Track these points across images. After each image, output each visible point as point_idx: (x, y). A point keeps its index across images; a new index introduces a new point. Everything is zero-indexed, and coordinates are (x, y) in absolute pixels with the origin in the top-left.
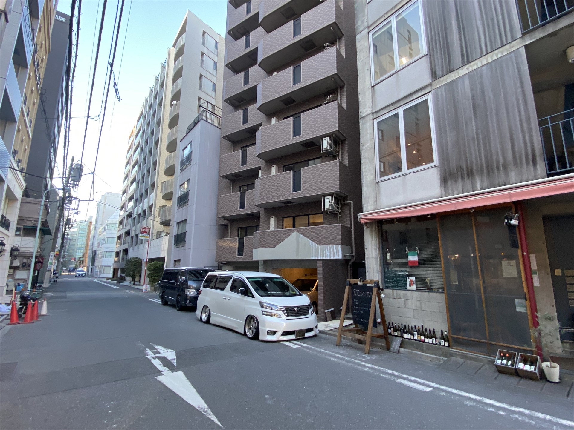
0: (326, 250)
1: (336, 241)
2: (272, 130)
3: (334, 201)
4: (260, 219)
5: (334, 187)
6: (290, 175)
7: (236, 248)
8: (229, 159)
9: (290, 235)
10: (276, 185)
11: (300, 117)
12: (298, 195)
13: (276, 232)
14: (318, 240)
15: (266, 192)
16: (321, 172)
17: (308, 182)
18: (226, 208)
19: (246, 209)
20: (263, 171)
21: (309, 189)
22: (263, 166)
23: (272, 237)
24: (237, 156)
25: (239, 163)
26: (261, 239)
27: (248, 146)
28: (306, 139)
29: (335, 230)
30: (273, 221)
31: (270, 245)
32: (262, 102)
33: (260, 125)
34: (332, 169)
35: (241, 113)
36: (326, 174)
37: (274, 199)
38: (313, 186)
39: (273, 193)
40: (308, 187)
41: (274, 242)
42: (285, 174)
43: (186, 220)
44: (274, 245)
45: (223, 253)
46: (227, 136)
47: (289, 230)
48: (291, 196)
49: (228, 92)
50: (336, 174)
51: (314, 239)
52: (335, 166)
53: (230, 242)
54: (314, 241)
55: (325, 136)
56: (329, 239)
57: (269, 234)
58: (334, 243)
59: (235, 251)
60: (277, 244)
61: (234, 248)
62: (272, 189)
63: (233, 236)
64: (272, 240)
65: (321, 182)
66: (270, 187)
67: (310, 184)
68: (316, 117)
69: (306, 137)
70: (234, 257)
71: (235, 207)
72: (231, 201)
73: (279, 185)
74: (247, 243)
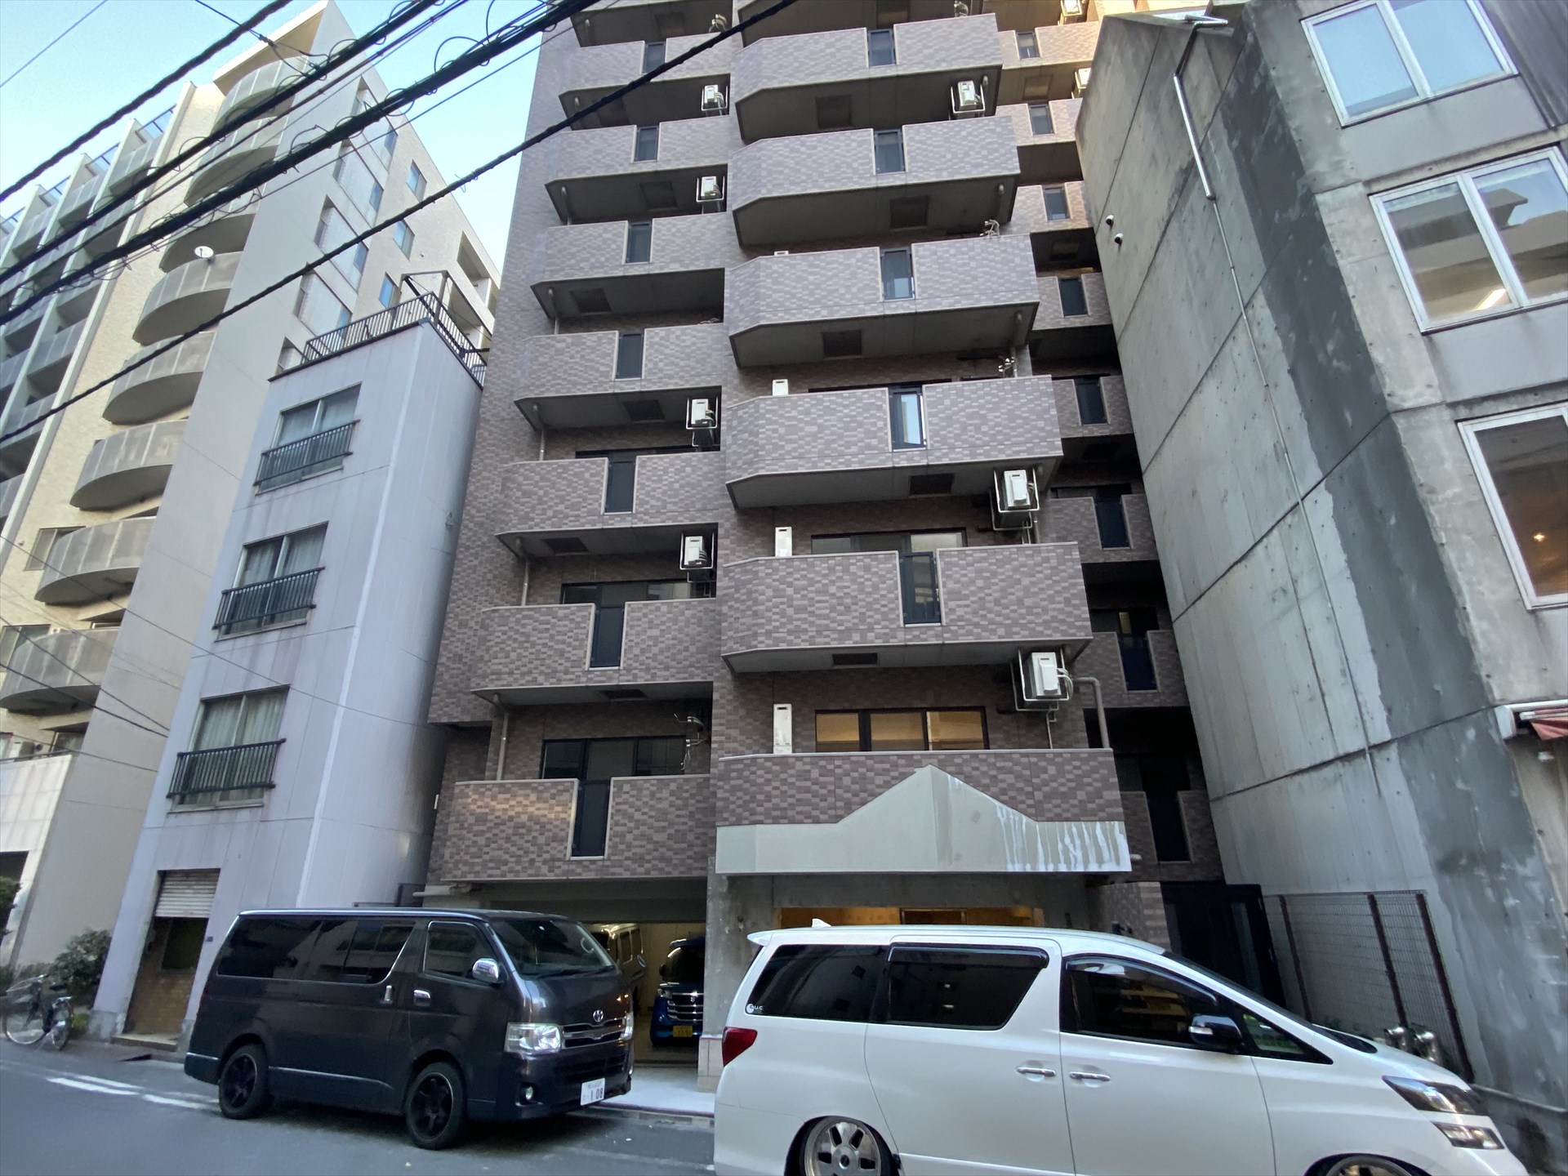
0: (1067, 840)
1: (1101, 808)
4: (715, 711)
5: (1071, 625)
6: (887, 566)
7: (565, 821)
8: (546, 480)
9: (903, 776)
10: (832, 590)
12: (928, 635)
13: (837, 763)
14: (1031, 802)
15: (790, 611)
16: (1016, 570)
17: (966, 597)
18: (520, 657)
19: (628, 669)
21: (975, 620)
22: (728, 525)
23: (822, 779)
24: (587, 475)
25: (593, 500)
27: (644, 451)
28: (946, 461)
29: (1094, 770)
30: (783, 720)
31: (816, 813)
34: (1056, 568)
35: (612, 340)
36: (1034, 579)
37: (827, 640)
39: (820, 617)
40: (967, 613)
41: (831, 800)
42: (867, 560)
44: (832, 812)
45: (488, 841)
46: (531, 401)
47: (899, 757)
48: (901, 635)
50: (1074, 585)
51: (1011, 798)
52: (1068, 560)
53: (533, 797)
54: (1012, 803)
55: (1014, 465)
56: (1075, 798)
57: (808, 767)
58: (1095, 815)
59: (562, 834)
60: (849, 809)
61: (555, 823)
62: (817, 605)
63: (519, 773)
64: (824, 791)
65: (1020, 602)
66: (805, 596)
67: (975, 606)
68: (981, 407)
69: (946, 455)
70: (553, 859)
71: (566, 655)
72: (551, 632)
73: (847, 594)
74: (625, 803)
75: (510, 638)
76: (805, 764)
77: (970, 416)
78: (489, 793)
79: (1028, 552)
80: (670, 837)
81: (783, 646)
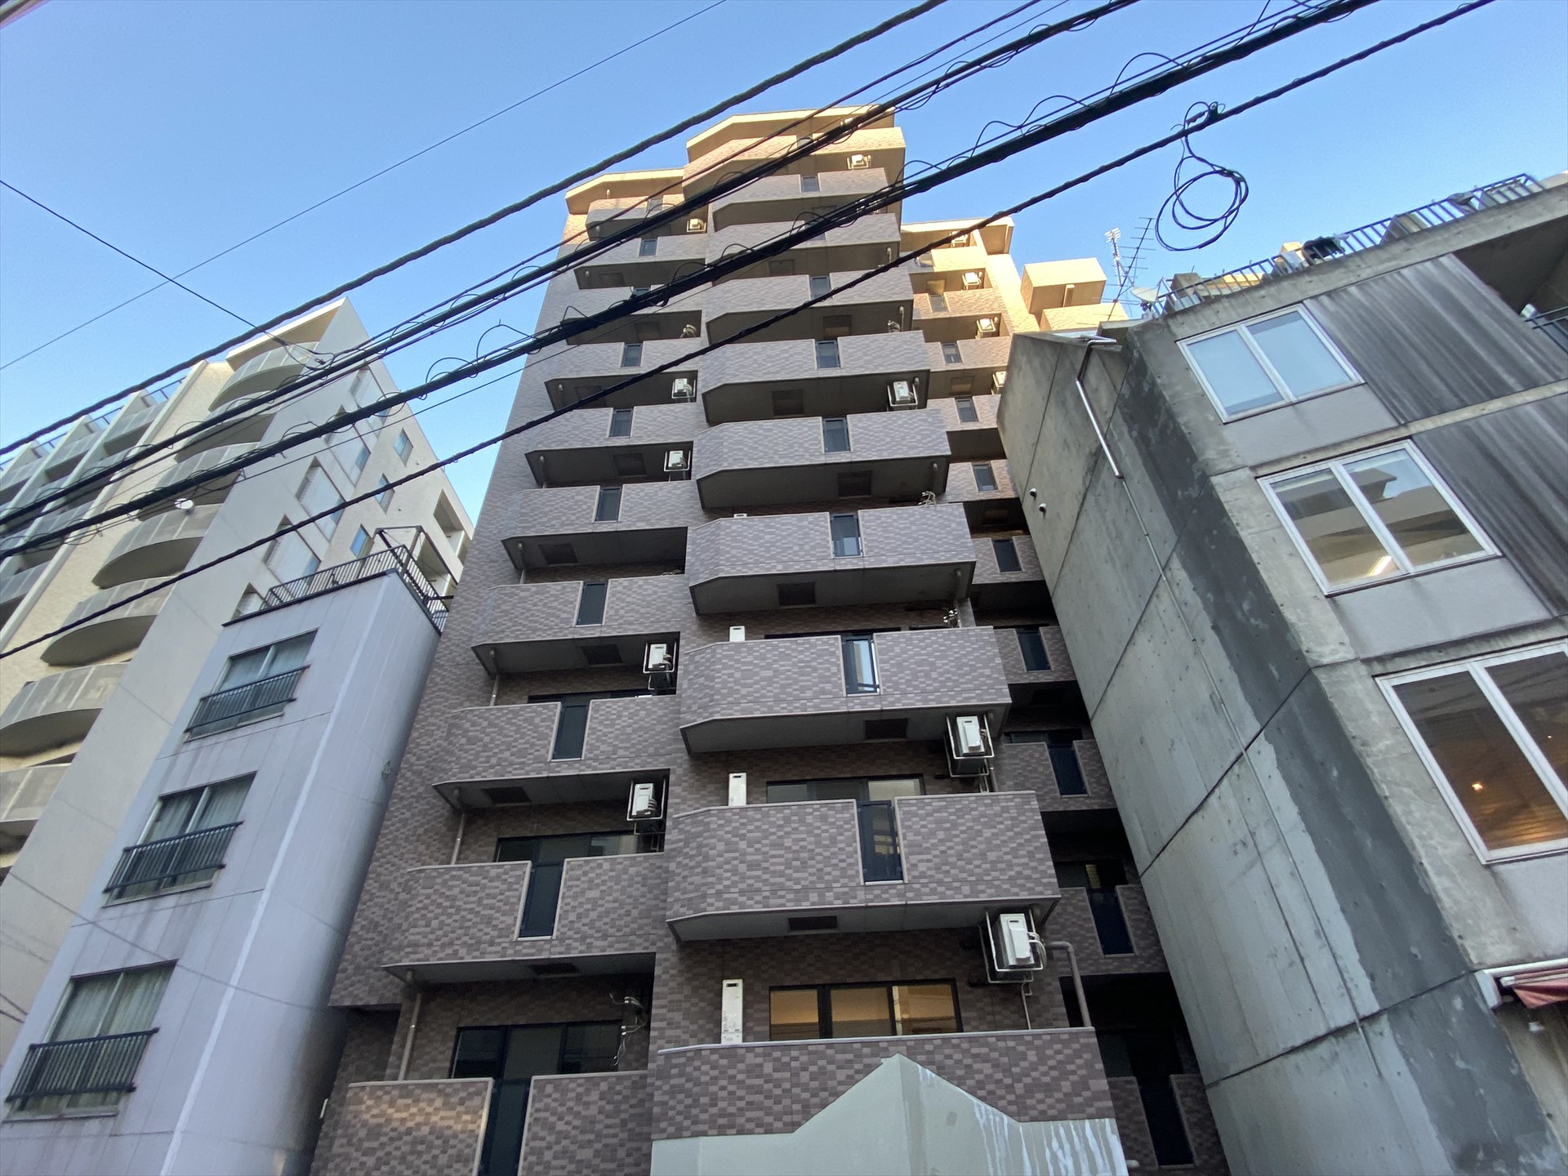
0: (1055, 1144)
1: (1089, 1102)
4: (657, 989)
5: (1038, 882)
6: (845, 816)
7: (473, 1134)
8: (494, 726)
9: (869, 1069)
10: (788, 842)
12: (890, 895)
13: (794, 1053)
14: (1011, 1097)
15: (743, 868)
16: (975, 820)
17: (927, 851)
18: (442, 925)
19: (561, 940)
21: (938, 876)
22: (680, 771)
23: (776, 1075)
24: (537, 721)
25: (541, 747)
26: (714, 1089)
28: (899, 706)
29: (1078, 1054)
30: (733, 998)
31: (768, 1119)
34: (1016, 818)
35: (576, 589)
36: (995, 831)
37: (782, 901)
38: (954, 866)
39: (774, 874)
40: (929, 869)
41: (786, 1102)
42: (824, 809)
43: (165, 968)
44: (787, 1119)
48: (861, 894)
50: (1036, 837)
51: (990, 1093)
52: (1028, 811)
53: (438, 1103)
54: (990, 1099)
55: (965, 711)
56: (1060, 1090)
57: (759, 1060)
58: (1084, 1112)
59: (467, 1151)
60: (807, 1113)
61: (461, 1136)
62: (772, 860)
63: (424, 1069)
64: (778, 1091)
65: (983, 856)
66: (760, 849)
67: (937, 860)
68: (930, 655)
69: (898, 700)
71: (494, 922)
72: (480, 895)
73: (804, 847)
74: (546, 1109)
75: (433, 902)
76: (756, 1056)
77: (919, 663)
78: (387, 1098)
79: (987, 801)
80: (597, 1154)
81: (735, 909)
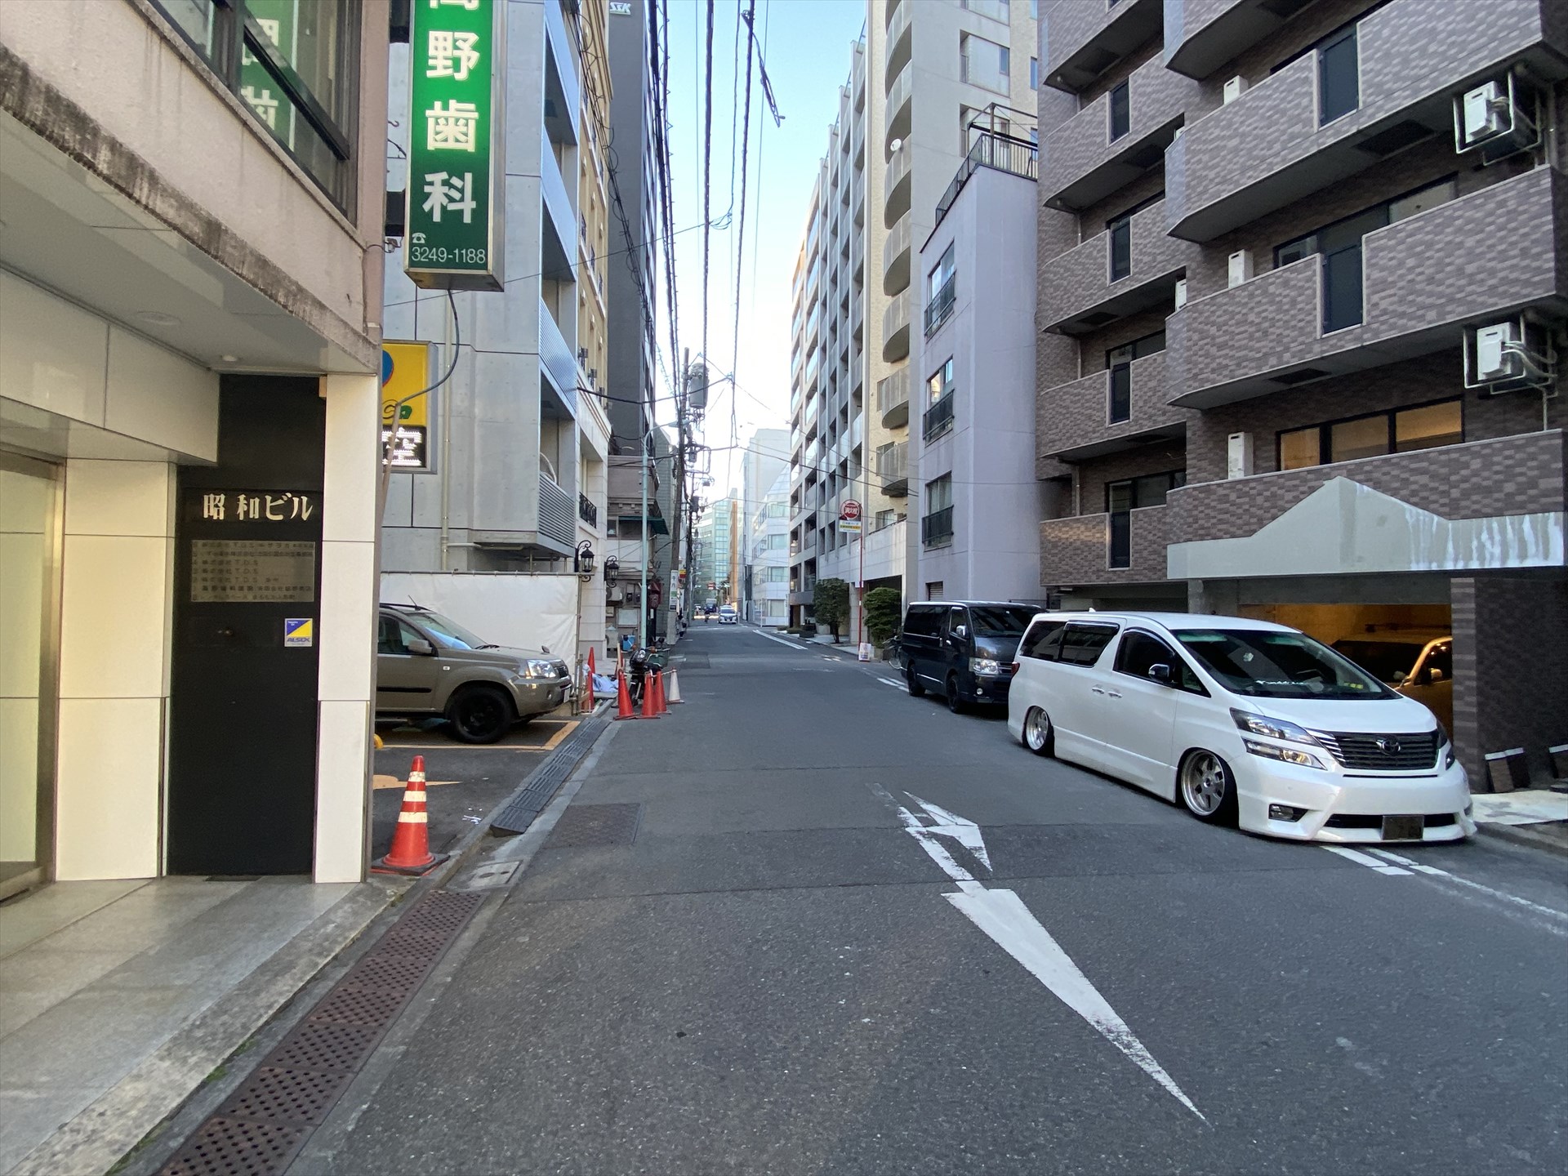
0: (1485, 537)
1: (1533, 500)
2: (1229, 125)
3: (1523, 341)
4: (1189, 447)
5: (1527, 283)
6: (1310, 273)
7: (1103, 544)
8: (1067, 270)
9: (1313, 490)
10: (1251, 317)
11: (1352, 38)
12: (1347, 340)
13: (1253, 485)
14: (1446, 501)
15: (1214, 350)
16: (1458, 231)
17: (1392, 285)
18: (1065, 425)
19: (1136, 421)
20: (1194, 283)
21: (1401, 309)
22: (1194, 265)
23: (1238, 501)
24: (1095, 253)
25: (1103, 275)
26: (1195, 513)
27: (1133, 211)
28: (1381, 116)
29: (1532, 457)
30: (1237, 449)
31: (1232, 529)
32: (1186, 33)
33: (1179, 122)
34: (1514, 211)
35: (1104, 104)
36: (1482, 236)
37: (1246, 370)
38: (1420, 293)
39: (1240, 348)
40: (1392, 304)
41: (1246, 517)
42: (1287, 274)
43: (948, 475)
44: (1246, 528)
45: (1061, 560)
46: (1059, 197)
47: (1309, 472)
48: (1315, 347)
49: (1055, 50)
51: (1423, 498)
52: (1534, 195)
53: (1083, 528)
54: (1424, 504)
55: (1475, 82)
56: (1501, 491)
57: (1225, 492)
58: (1524, 508)
59: (1103, 553)
60: (1261, 524)
61: (1099, 544)
62: (1237, 337)
63: (1092, 509)
64: (1240, 511)
65: (1460, 271)
66: (1226, 331)
67: (1403, 292)
69: (1379, 109)
70: (1098, 571)
71: (1094, 418)
72: (1082, 401)
73: (1265, 318)
74: (1141, 528)
75: (1058, 412)
76: (1225, 489)
77: (1413, 41)
78: (1058, 527)
79: (1478, 202)
81: (1208, 386)
